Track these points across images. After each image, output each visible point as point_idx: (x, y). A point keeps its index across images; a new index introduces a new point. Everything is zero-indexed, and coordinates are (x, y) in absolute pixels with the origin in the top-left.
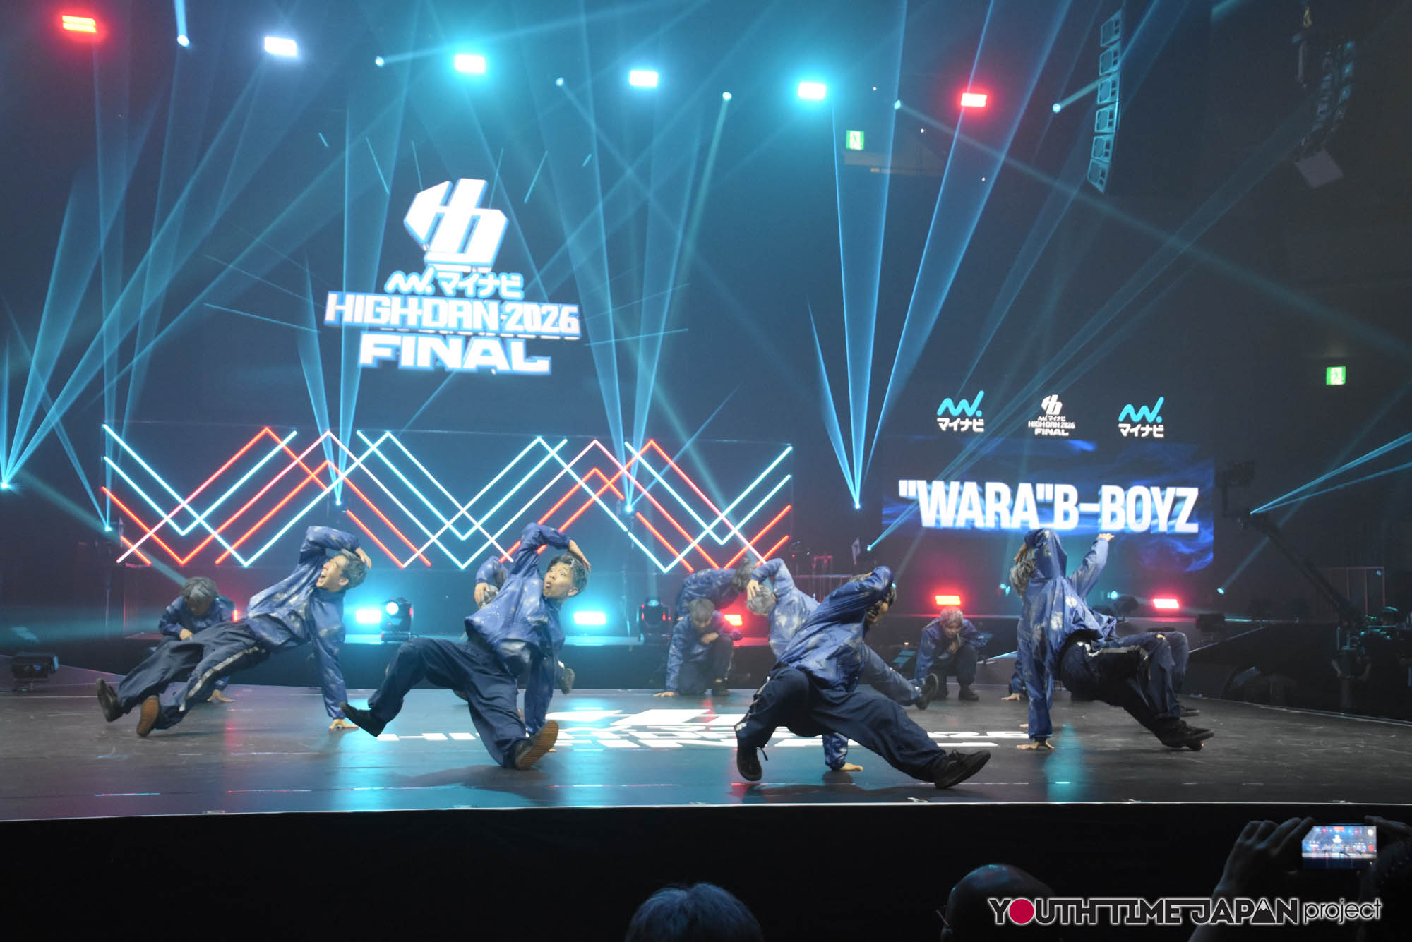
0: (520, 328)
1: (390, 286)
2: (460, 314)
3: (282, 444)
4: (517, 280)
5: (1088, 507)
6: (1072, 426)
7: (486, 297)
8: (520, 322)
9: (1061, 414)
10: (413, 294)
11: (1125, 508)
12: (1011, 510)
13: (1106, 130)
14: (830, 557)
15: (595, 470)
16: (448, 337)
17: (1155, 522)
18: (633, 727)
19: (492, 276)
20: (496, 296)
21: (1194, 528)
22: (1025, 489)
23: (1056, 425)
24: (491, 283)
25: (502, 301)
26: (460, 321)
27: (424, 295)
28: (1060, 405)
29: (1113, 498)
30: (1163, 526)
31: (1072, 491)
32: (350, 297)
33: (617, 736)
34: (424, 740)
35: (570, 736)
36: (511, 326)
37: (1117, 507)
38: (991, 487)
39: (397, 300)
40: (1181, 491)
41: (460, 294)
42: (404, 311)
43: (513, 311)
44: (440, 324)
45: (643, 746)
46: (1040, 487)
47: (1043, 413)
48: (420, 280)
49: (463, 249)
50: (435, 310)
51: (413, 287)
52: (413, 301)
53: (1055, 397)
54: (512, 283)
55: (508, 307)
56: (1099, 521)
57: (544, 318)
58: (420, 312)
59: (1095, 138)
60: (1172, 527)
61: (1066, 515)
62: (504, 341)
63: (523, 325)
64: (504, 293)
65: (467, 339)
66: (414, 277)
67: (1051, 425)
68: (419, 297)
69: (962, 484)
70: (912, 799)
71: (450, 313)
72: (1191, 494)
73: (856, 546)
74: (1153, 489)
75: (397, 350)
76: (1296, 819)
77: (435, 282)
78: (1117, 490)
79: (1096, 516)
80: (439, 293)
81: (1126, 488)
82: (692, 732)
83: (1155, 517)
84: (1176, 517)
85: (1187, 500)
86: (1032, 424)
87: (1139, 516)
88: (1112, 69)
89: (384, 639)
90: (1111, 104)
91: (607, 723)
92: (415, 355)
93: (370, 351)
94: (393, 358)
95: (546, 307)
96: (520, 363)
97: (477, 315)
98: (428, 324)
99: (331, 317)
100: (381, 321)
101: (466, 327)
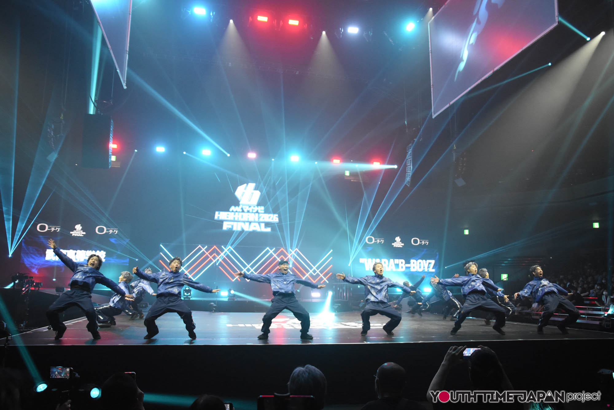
1: (231, 210)
2: (248, 217)
3: (203, 250)
4: (263, 208)
5: (408, 265)
6: (403, 244)
7: (255, 212)
8: (263, 219)
9: (400, 242)
10: (236, 212)
12: (388, 266)
13: (409, 171)
15: (282, 256)
16: (245, 222)
17: (424, 269)
19: (256, 207)
20: (257, 212)
21: (434, 270)
22: (392, 260)
23: (399, 244)
24: (256, 209)
25: (259, 213)
26: (248, 219)
27: (239, 212)
28: (400, 239)
29: (414, 263)
30: (426, 270)
31: (403, 261)
32: (221, 213)
33: (288, 325)
34: (238, 326)
35: (277, 325)
36: (261, 220)
37: (414, 265)
39: (233, 213)
40: (430, 261)
41: (248, 212)
42: (234, 216)
43: (261, 216)
44: (243, 219)
45: (295, 328)
46: (395, 260)
47: (396, 241)
50: (242, 216)
51: (237, 210)
52: (236, 213)
53: (399, 237)
54: (261, 209)
55: (260, 215)
56: (410, 269)
57: (269, 218)
58: (238, 216)
59: (406, 174)
60: (428, 270)
61: (402, 267)
62: (259, 223)
64: (259, 211)
65: (250, 223)
66: (237, 207)
67: (398, 244)
69: (376, 259)
71: (246, 217)
72: (433, 262)
74: (423, 260)
75: (233, 226)
76: (462, 346)
77: (242, 209)
78: (414, 261)
79: (409, 268)
80: (243, 211)
81: (417, 260)
83: (424, 268)
84: (429, 268)
85: (432, 263)
86: (393, 244)
87: (420, 267)
88: (410, 157)
89: (229, 299)
90: (409, 165)
91: (285, 322)
92: (237, 227)
93: (226, 226)
94: (231, 228)
95: (270, 215)
96: (263, 229)
97: (252, 217)
98: (240, 219)
99: (216, 218)
100: (229, 219)
101: (250, 220)
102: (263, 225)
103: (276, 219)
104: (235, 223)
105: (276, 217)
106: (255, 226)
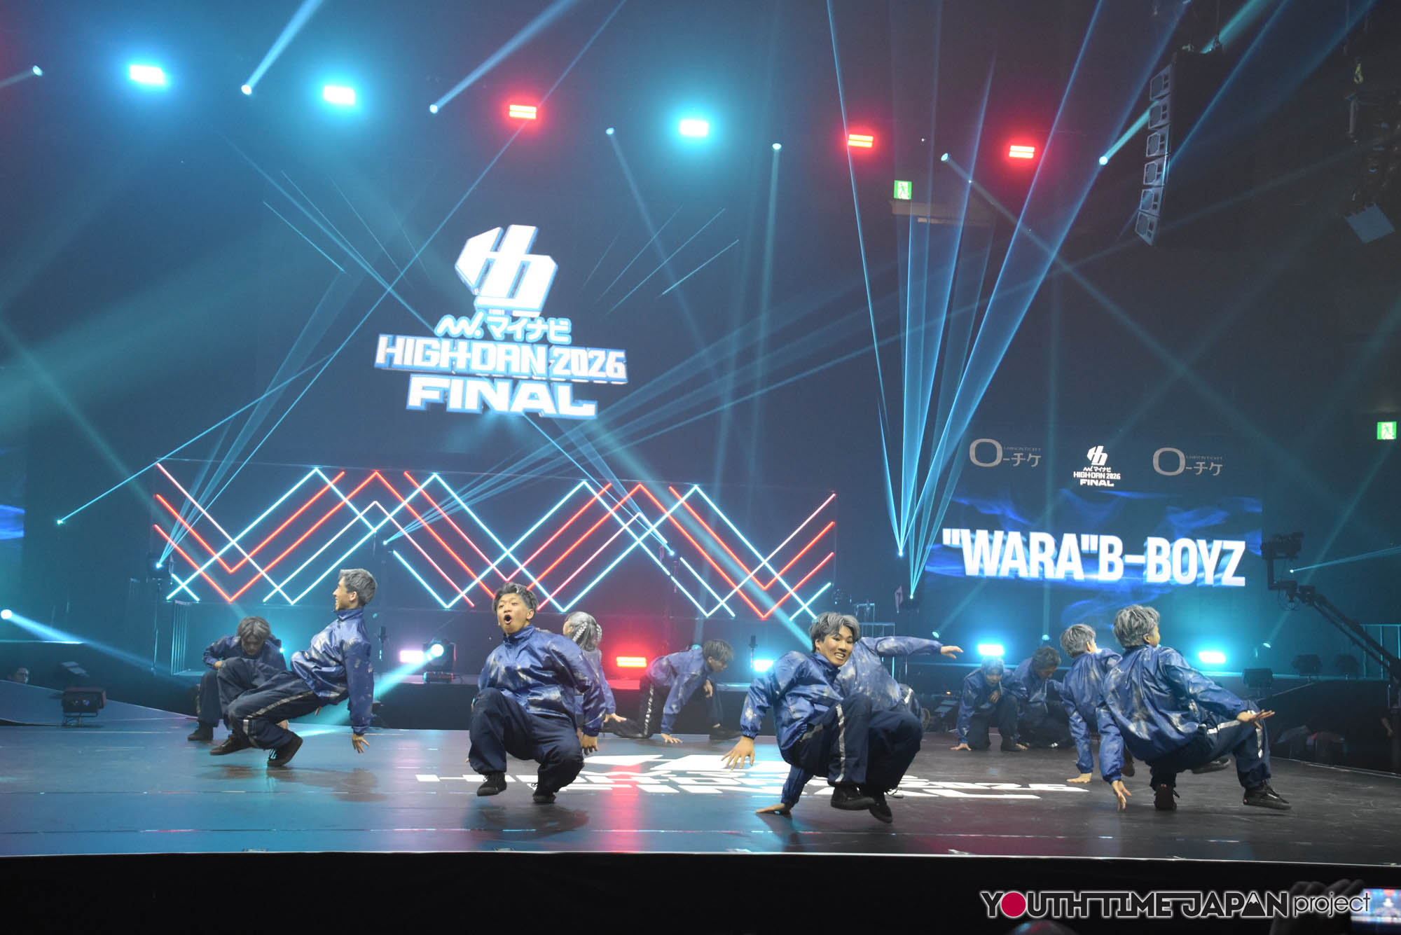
0: (567, 373)
1: (439, 330)
2: (508, 358)
3: (331, 484)
4: (565, 325)
5: (1132, 559)
6: (1117, 476)
7: (535, 341)
8: (567, 367)
9: (1107, 465)
10: (462, 337)
11: (1170, 559)
12: (1056, 560)
13: (1155, 182)
14: (872, 604)
15: (639, 514)
16: (495, 379)
17: (1201, 575)
18: (673, 772)
19: (540, 321)
20: (544, 340)
21: (1241, 581)
22: (1069, 539)
23: (1101, 476)
24: (539, 327)
25: (550, 345)
26: (508, 365)
27: (473, 339)
28: (1105, 456)
29: (1159, 550)
30: (1209, 579)
31: (1117, 542)
32: (400, 340)
33: (657, 781)
34: (465, 781)
35: (610, 781)
36: (558, 371)
37: (1163, 559)
38: (1036, 537)
39: (447, 343)
40: (1228, 544)
41: (509, 338)
42: (453, 354)
43: (560, 356)
44: (488, 368)
45: (681, 791)
46: (1084, 537)
47: (1088, 463)
48: (470, 325)
49: (512, 294)
51: (463, 330)
52: (462, 345)
53: (1100, 448)
54: (560, 328)
55: (556, 351)
56: (1144, 573)
57: (590, 363)
58: (469, 355)
59: (1143, 191)
60: (1219, 580)
61: (1111, 567)
62: (549, 383)
63: (570, 369)
64: (552, 338)
65: (515, 382)
66: (463, 321)
67: (1096, 475)
68: (469, 341)
69: (1006, 533)
70: (953, 850)
71: (498, 357)
72: (1238, 547)
73: (899, 594)
74: (1199, 541)
75: (445, 394)
77: (484, 326)
78: (1163, 542)
79: (1140, 568)
80: (488, 337)
81: (1172, 540)
82: (732, 778)
83: (1201, 569)
84: (1223, 570)
85: (1234, 554)
86: (1078, 474)
87: (1184, 569)
88: (1161, 123)
89: (428, 679)
90: (1159, 157)
91: (646, 767)
92: (463, 398)
93: (419, 394)
94: (441, 401)
95: (593, 352)
96: (566, 407)
97: (525, 360)
98: (476, 367)
99: (380, 359)
100: (431, 364)
101: (514, 370)
102: (565, 392)
103: (616, 370)
104: (457, 383)
105: (618, 360)
106: (532, 396)
